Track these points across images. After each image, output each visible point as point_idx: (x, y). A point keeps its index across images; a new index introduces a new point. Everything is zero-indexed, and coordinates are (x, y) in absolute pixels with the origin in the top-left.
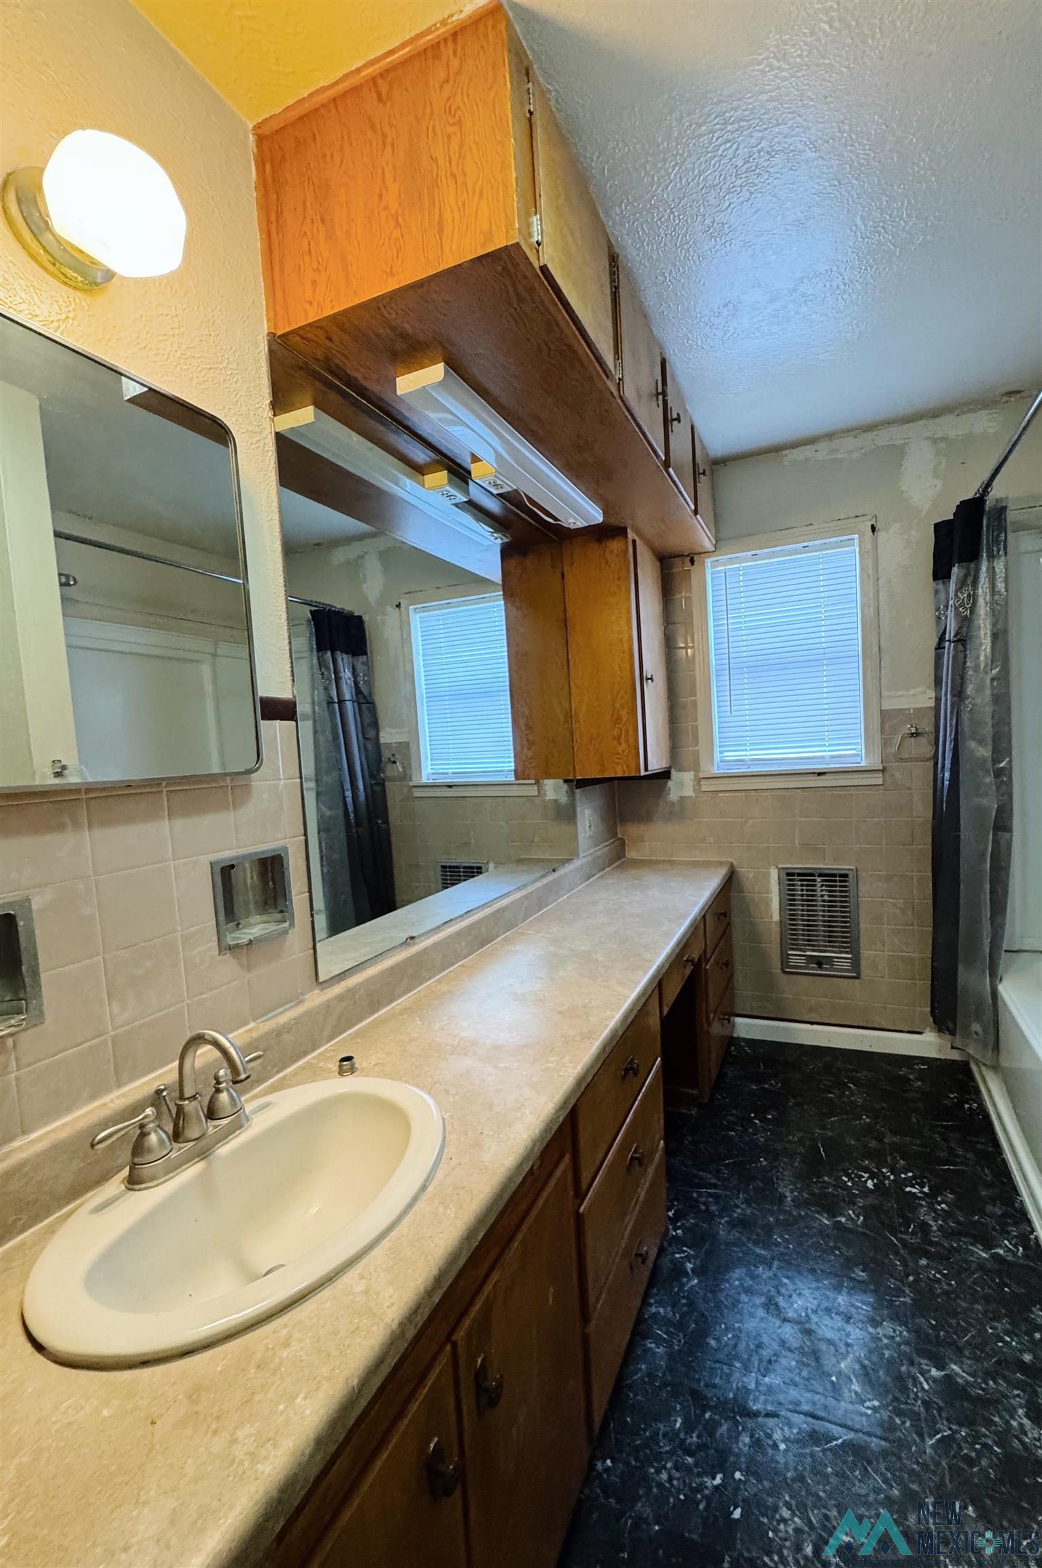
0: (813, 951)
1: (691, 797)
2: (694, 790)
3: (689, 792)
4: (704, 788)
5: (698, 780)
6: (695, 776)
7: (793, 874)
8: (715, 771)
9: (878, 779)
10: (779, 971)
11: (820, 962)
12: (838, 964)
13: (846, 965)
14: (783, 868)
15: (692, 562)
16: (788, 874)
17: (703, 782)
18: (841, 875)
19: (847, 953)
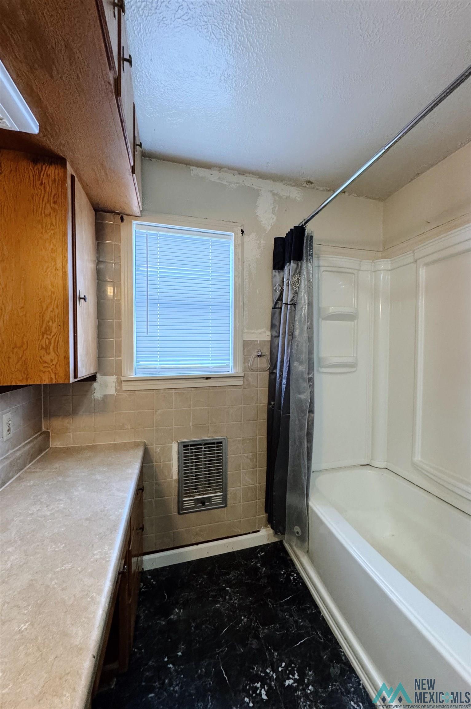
0: (199, 495)
1: (113, 395)
2: (116, 390)
3: (111, 391)
4: (124, 388)
5: (120, 382)
6: (117, 379)
7: (188, 446)
8: (133, 375)
9: (240, 382)
10: (176, 514)
11: (203, 502)
12: (214, 501)
13: (219, 500)
14: (181, 443)
15: (122, 220)
16: (185, 446)
17: (124, 384)
18: (218, 443)
19: (220, 492)
